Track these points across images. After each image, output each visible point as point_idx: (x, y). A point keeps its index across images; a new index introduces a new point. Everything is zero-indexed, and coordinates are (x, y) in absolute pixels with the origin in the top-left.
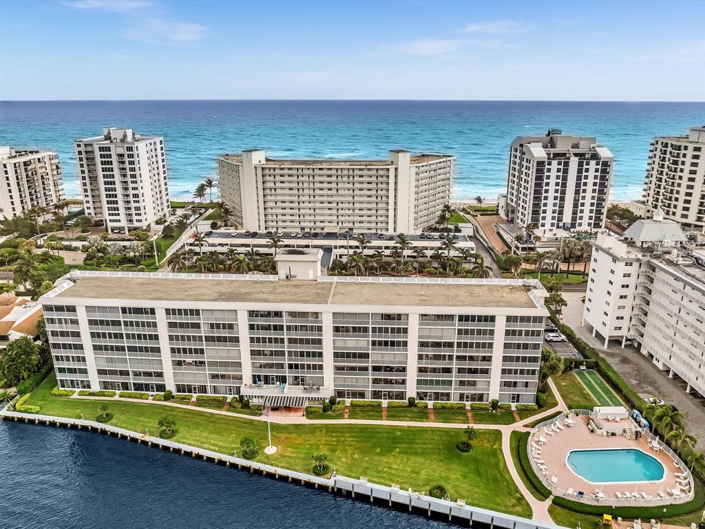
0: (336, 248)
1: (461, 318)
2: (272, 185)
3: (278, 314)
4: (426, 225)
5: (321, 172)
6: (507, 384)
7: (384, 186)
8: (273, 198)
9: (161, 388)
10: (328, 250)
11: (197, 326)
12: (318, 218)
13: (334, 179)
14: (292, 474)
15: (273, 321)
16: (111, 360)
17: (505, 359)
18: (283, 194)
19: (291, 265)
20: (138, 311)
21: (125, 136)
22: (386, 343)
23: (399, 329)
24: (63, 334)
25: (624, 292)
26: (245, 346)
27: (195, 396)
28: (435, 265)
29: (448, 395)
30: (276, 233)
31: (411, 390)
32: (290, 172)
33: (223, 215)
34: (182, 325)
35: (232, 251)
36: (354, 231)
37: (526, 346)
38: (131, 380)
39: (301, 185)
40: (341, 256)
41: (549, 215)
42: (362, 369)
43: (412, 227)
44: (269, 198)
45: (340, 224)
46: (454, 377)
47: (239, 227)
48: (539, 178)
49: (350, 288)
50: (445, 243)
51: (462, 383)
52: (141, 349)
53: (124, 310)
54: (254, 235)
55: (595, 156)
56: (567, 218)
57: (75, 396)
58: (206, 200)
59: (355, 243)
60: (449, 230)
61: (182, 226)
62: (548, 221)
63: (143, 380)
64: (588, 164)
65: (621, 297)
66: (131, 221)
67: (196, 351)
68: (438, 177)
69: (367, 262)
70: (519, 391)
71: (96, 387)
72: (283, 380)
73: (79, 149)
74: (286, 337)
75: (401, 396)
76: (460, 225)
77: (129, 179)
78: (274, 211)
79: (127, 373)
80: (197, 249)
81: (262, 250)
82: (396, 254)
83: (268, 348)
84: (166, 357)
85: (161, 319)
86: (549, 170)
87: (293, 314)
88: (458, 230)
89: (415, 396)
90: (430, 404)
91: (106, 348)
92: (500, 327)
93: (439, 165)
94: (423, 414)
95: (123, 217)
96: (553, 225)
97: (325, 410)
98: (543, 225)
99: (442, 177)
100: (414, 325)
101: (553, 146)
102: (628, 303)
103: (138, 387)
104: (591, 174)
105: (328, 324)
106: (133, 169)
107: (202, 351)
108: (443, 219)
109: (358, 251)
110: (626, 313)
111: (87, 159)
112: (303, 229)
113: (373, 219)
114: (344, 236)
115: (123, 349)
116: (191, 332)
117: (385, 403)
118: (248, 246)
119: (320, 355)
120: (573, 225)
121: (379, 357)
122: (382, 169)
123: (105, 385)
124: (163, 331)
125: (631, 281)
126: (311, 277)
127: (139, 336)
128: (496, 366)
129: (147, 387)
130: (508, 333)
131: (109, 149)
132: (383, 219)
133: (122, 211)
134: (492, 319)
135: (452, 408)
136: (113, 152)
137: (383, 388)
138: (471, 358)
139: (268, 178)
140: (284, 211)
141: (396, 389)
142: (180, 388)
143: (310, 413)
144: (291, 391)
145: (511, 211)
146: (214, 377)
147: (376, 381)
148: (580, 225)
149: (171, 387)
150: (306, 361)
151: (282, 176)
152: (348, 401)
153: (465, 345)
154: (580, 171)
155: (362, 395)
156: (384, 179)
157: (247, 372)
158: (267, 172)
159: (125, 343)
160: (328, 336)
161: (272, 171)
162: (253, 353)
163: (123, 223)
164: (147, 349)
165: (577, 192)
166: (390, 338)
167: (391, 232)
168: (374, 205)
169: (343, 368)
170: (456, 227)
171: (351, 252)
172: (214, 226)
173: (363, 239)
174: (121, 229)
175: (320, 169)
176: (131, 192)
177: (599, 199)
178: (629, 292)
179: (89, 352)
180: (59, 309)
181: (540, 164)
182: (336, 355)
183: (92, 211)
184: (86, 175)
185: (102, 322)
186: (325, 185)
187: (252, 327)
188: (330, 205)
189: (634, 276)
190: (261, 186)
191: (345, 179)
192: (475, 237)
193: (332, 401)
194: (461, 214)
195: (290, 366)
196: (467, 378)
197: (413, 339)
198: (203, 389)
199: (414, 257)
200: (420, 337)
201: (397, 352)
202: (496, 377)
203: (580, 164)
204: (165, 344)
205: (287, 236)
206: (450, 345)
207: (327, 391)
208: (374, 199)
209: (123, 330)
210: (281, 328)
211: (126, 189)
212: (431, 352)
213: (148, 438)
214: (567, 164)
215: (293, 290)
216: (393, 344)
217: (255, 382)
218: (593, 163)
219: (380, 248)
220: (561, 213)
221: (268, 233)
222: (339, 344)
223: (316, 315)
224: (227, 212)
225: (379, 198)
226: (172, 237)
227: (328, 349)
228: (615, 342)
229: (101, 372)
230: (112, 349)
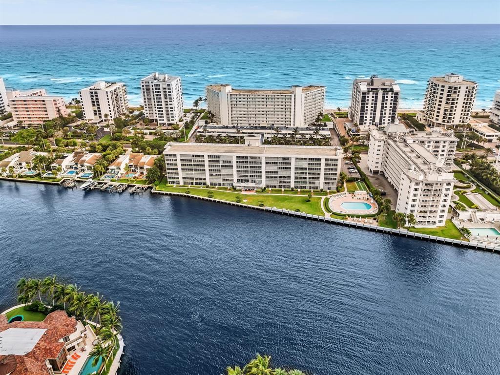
0: (265, 134)
1: (309, 159)
2: (235, 103)
3: (246, 157)
4: (310, 122)
5: (259, 96)
6: (326, 183)
7: (289, 103)
8: (236, 109)
9: (205, 184)
10: (263, 135)
11: (218, 161)
12: (257, 119)
13: (265, 100)
14: (252, 206)
15: (245, 160)
16: (188, 174)
17: (325, 174)
18: (241, 107)
19: (250, 141)
20: (198, 156)
21: (165, 78)
22: (284, 168)
23: (288, 163)
24: (171, 164)
25: (378, 152)
26: (235, 168)
27: (217, 187)
28: (310, 142)
29: (305, 187)
30: (237, 126)
31: (292, 185)
32: (244, 96)
33: (210, 117)
34: (213, 161)
35: (219, 135)
36: (274, 125)
37: (332, 169)
38: (195, 181)
39: (249, 103)
40: (268, 138)
41: (368, 118)
42: (275, 177)
43: (303, 124)
44: (233, 109)
45: (268, 122)
46: (307, 180)
47: (219, 123)
48: (363, 101)
49: (271, 149)
50: (314, 132)
51: (310, 183)
52: (198, 170)
53: (193, 156)
54: (227, 127)
55: (391, 90)
56: (377, 120)
57: (175, 187)
58: (199, 108)
59: (274, 132)
60: (322, 125)
61: (192, 122)
62: (368, 122)
63: (198, 181)
64: (387, 94)
65: (377, 155)
66: (169, 120)
67: (218, 170)
68: (317, 98)
69: (279, 140)
70: (330, 185)
71: (181, 184)
72: (248, 181)
73: (143, 84)
74: (249, 166)
75: (289, 187)
76: (327, 123)
77: (168, 100)
78: (236, 116)
79: (193, 179)
80: (204, 134)
81: (232, 135)
82: (293, 137)
83: (243, 169)
84: (207, 172)
85: (206, 159)
86: (368, 97)
87: (251, 157)
88: (325, 125)
89: (294, 187)
90: (299, 190)
91: (186, 169)
92: (323, 162)
93: (317, 92)
94: (296, 192)
95: (165, 118)
96: (370, 123)
97: (262, 191)
98: (365, 123)
99: (319, 98)
100: (293, 161)
101: (372, 84)
102: (380, 157)
103: (197, 184)
104: (389, 99)
105: (263, 161)
106: (170, 95)
107: (220, 171)
108: (318, 120)
109: (276, 135)
110: (380, 161)
111: (146, 89)
112: (250, 124)
113: (284, 119)
114: (270, 128)
115: (192, 170)
116: (216, 164)
117: (283, 189)
118: (225, 133)
119: (261, 172)
120: (380, 124)
121: (281, 173)
122: (288, 95)
123: (185, 183)
124: (207, 163)
125: (381, 148)
126: (257, 145)
127: (198, 165)
128: (322, 176)
129: (200, 184)
130: (326, 164)
131: (159, 85)
132: (289, 119)
133: (165, 115)
134: (320, 159)
135: (306, 191)
136: (161, 87)
137: (283, 184)
138: (314, 174)
139: (233, 99)
140: (241, 116)
141: (287, 184)
142: (211, 184)
143: (257, 192)
144: (250, 185)
145: (352, 116)
146: (224, 180)
147: (280, 182)
148: (384, 123)
149: (208, 183)
150: (256, 174)
151: (240, 98)
152: (270, 189)
153: (311, 169)
154: (383, 97)
155: (275, 187)
156: (289, 100)
157: (235, 178)
158: (233, 96)
159: (193, 168)
160: (263, 165)
161: (235, 96)
162: (237, 171)
163: (165, 121)
164: (200, 170)
165: (382, 108)
166: (285, 166)
167: (292, 126)
168: (284, 113)
169: (268, 177)
170: (325, 124)
171: (272, 135)
172: (206, 123)
173: (277, 129)
174: (164, 124)
175: (258, 95)
176: (169, 106)
177: (393, 111)
178: (381, 153)
179: (180, 171)
180: (170, 155)
181: (364, 94)
182: (266, 172)
183: (148, 115)
184: (146, 97)
185: (185, 160)
186: (261, 103)
187: (237, 162)
188: (263, 113)
189: (382, 146)
190: (230, 103)
191: (270, 100)
192: (334, 128)
193: (265, 188)
194: (330, 116)
195: (250, 176)
196: (312, 180)
197: (293, 166)
198: (220, 184)
199: (301, 138)
200: (295, 166)
201: (288, 171)
202: (322, 180)
203: (384, 94)
204: (207, 168)
205: (243, 128)
206: (306, 169)
207: (263, 185)
208: (284, 110)
209: (193, 163)
210: (247, 162)
211: (167, 105)
212: (299, 171)
213: (204, 198)
214: (377, 94)
215: (251, 150)
216: (286, 168)
217: (238, 182)
218: (390, 93)
219: (286, 134)
220: (374, 117)
221: (233, 126)
222: (267, 168)
223: (259, 158)
224: (213, 116)
225: (287, 110)
226: (189, 128)
227: (263, 170)
228: (376, 172)
229: (183, 178)
230: (188, 170)
